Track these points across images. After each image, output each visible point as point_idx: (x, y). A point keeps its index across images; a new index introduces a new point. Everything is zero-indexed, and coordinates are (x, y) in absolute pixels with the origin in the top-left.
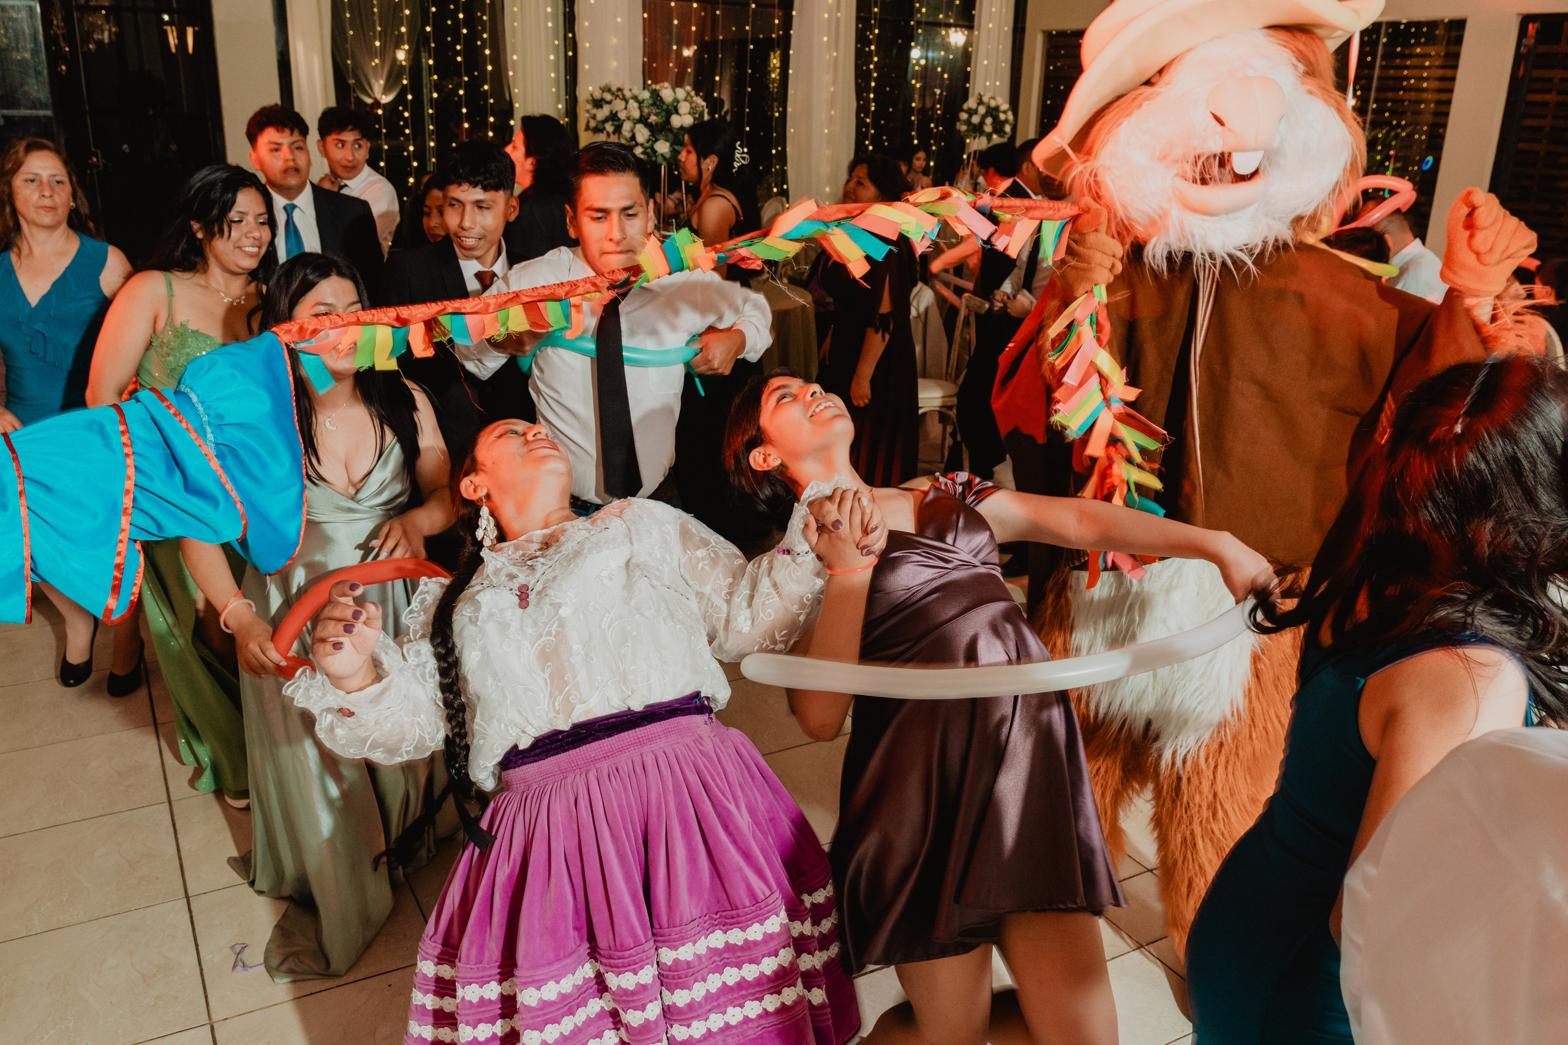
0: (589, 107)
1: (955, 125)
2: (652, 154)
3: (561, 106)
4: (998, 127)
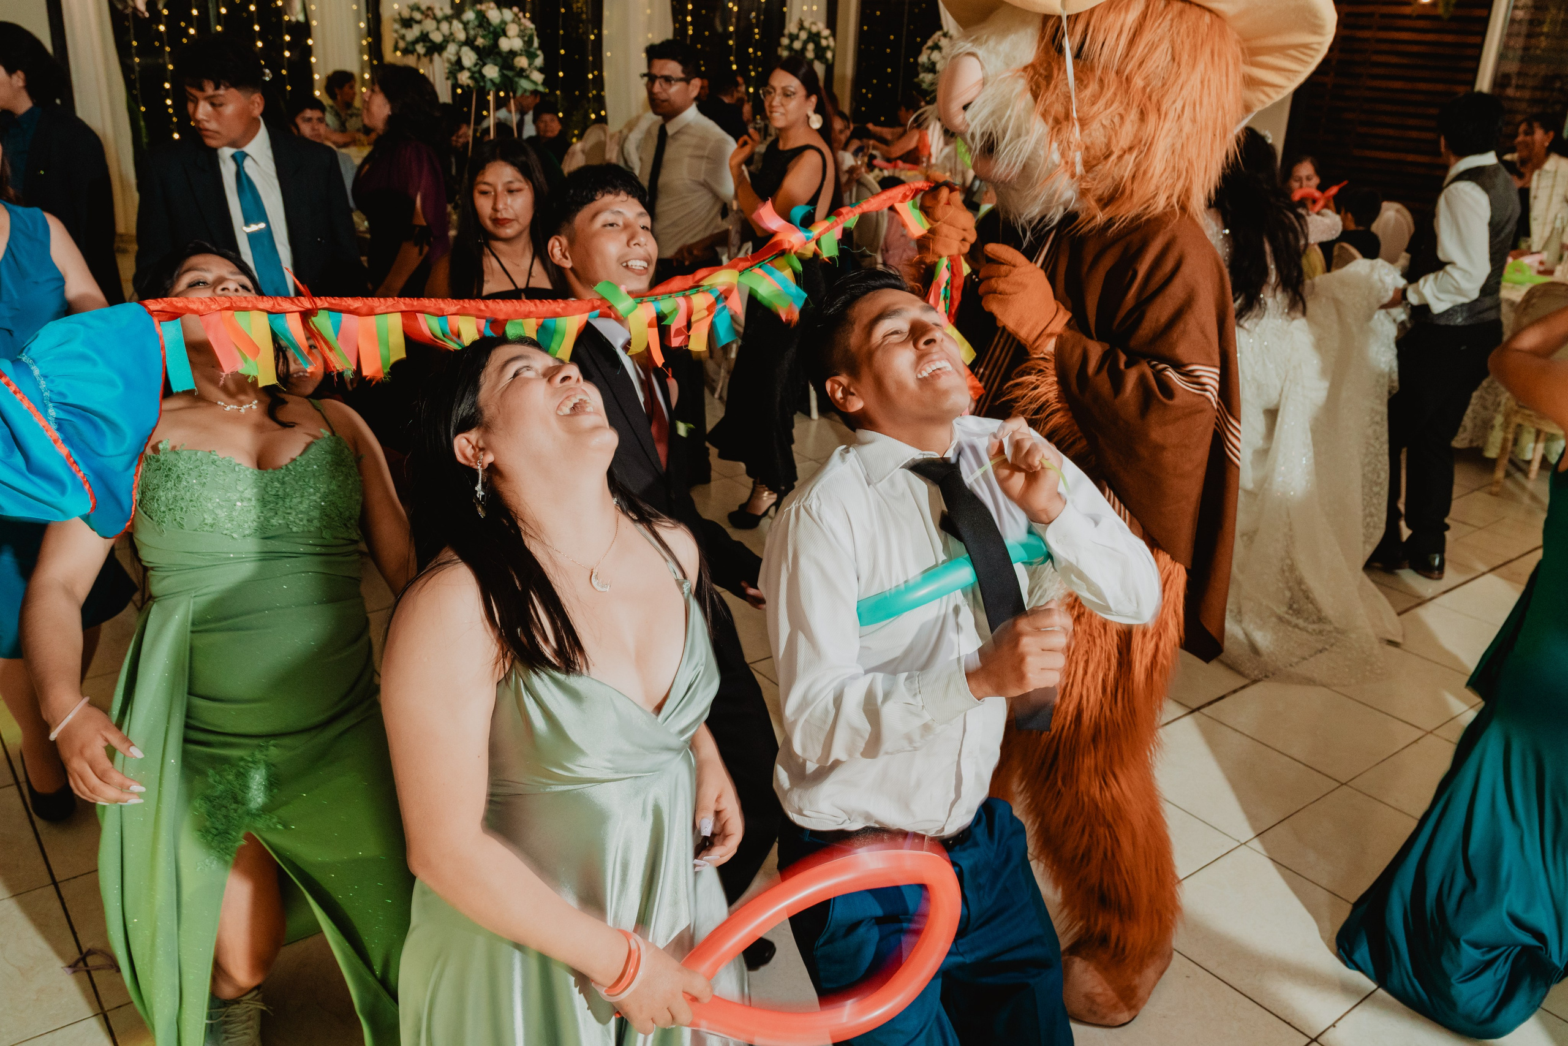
0: (397, 26)
1: (776, 51)
2: (480, 79)
3: (362, 25)
4: (820, 53)
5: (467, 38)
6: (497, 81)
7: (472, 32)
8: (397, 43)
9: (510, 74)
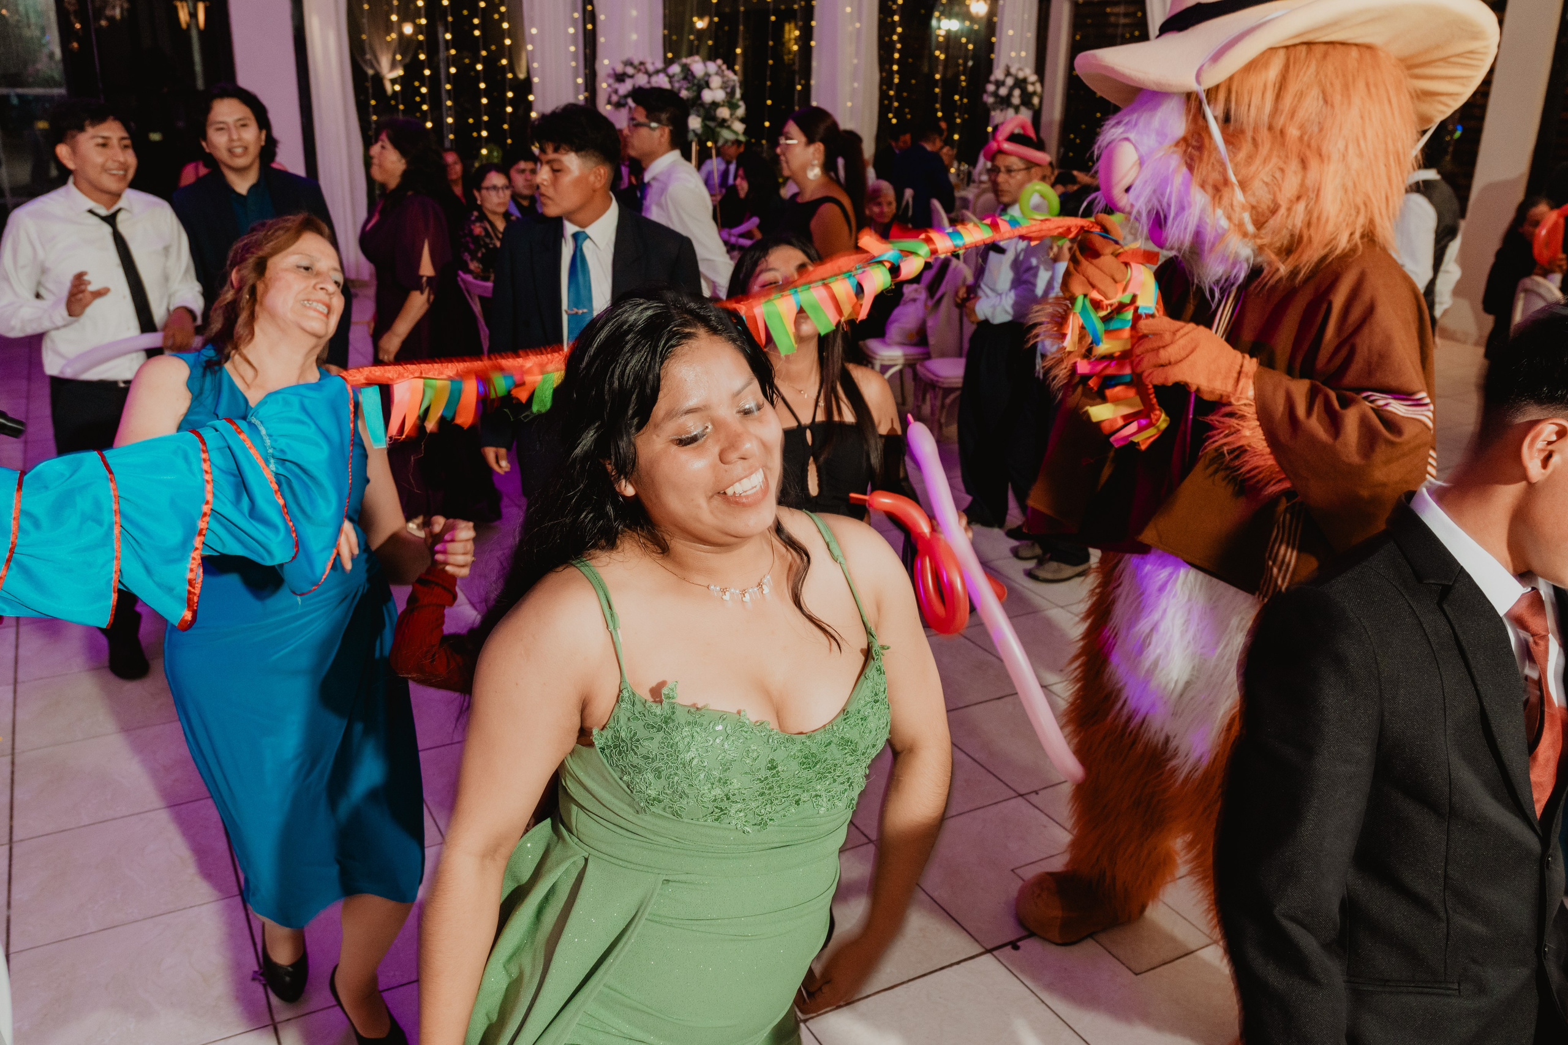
1: (982, 97)
3: (580, 81)
4: (1026, 99)
6: (699, 131)
7: (677, 85)
9: (712, 124)
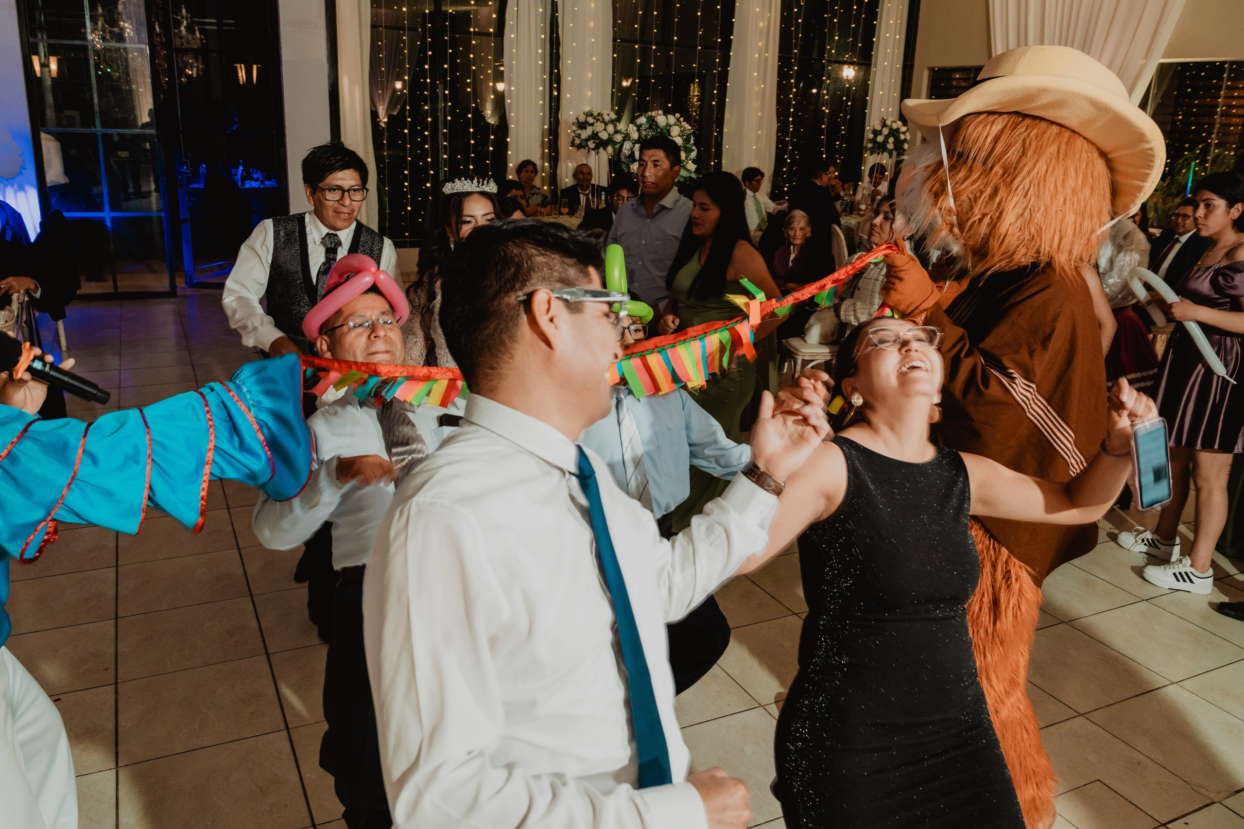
3: (544, 127)
4: (899, 145)
5: (640, 137)
8: (574, 140)
